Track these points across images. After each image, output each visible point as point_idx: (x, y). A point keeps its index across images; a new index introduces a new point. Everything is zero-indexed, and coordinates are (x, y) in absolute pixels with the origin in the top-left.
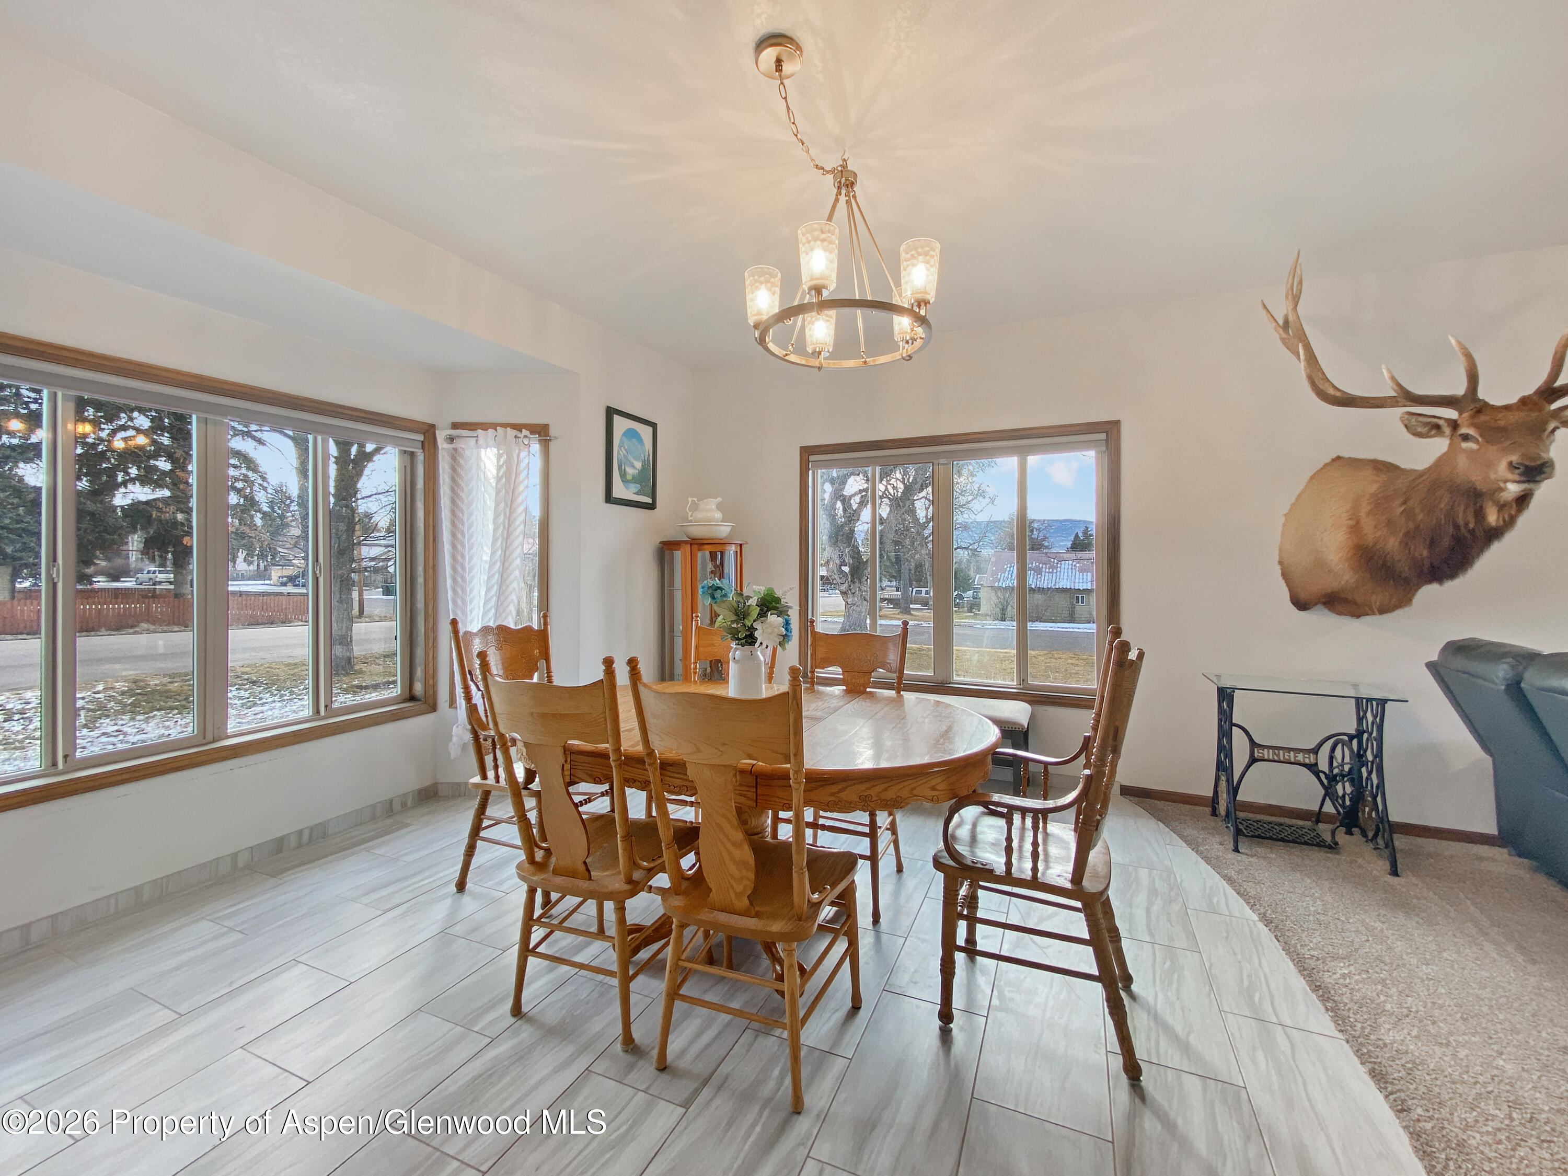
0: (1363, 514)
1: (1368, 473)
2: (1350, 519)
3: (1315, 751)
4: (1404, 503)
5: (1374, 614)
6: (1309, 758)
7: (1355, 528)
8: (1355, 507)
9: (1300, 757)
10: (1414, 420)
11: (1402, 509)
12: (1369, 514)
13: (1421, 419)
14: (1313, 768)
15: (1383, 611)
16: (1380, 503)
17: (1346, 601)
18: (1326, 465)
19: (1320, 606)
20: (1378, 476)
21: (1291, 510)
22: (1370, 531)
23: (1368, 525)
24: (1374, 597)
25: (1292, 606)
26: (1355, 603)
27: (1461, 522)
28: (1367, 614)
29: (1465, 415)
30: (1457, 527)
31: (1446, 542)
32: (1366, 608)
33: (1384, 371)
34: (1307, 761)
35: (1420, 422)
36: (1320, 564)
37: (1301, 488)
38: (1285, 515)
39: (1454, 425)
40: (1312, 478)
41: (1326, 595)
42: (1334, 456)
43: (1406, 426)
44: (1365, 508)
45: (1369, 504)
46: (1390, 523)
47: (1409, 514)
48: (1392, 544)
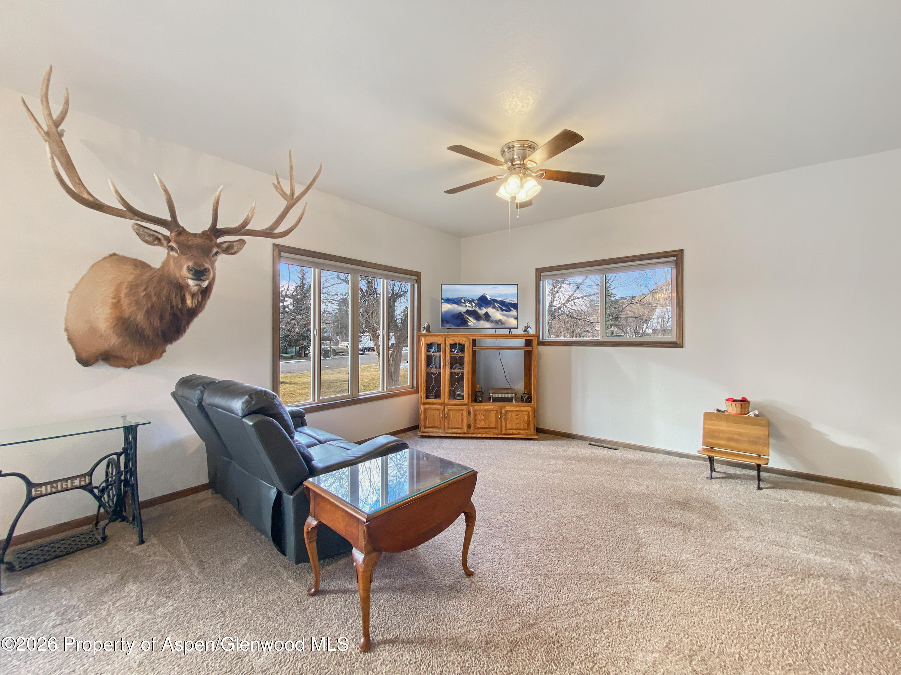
0: (122, 295)
1: (129, 267)
2: (114, 298)
3: (90, 474)
4: (145, 289)
5: (135, 365)
6: (85, 481)
7: (117, 305)
8: (118, 290)
9: (77, 482)
10: (141, 230)
11: (144, 293)
12: (126, 295)
13: (146, 230)
14: (89, 488)
15: (141, 362)
16: (133, 287)
17: (116, 357)
18: (105, 258)
19: (101, 362)
20: (135, 270)
21: (75, 289)
22: (127, 308)
23: (125, 302)
24: (134, 354)
25: (78, 364)
26: (123, 359)
27: (174, 303)
28: (133, 366)
29: (173, 234)
30: (172, 307)
31: (168, 317)
32: (131, 362)
33: (110, 184)
34: (83, 483)
35: (147, 233)
36: (93, 331)
37: (84, 272)
38: (70, 292)
39: (168, 240)
40: (93, 266)
41: (101, 354)
42: (111, 252)
43: (137, 234)
44: (124, 291)
45: (126, 288)
46: (137, 303)
47: (148, 296)
48: (140, 317)
